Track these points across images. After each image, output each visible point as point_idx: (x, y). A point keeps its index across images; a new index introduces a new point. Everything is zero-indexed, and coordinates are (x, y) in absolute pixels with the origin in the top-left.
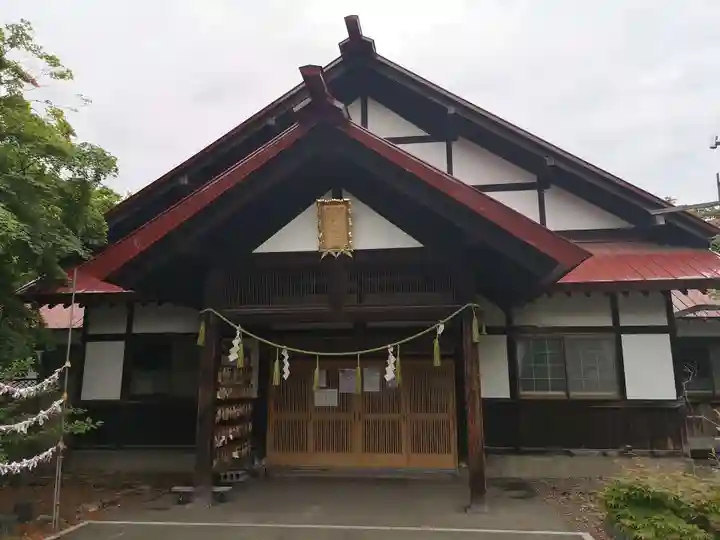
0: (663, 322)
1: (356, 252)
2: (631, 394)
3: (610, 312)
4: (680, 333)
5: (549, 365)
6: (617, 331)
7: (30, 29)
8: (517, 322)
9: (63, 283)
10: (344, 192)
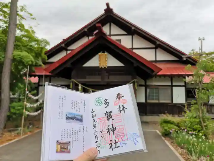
0: (183, 84)
1: (108, 67)
2: (174, 102)
3: (170, 82)
4: (187, 87)
5: (155, 94)
6: (172, 86)
7: (26, 7)
8: (148, 84)
9: (34, 72)
10: (105, 52)
